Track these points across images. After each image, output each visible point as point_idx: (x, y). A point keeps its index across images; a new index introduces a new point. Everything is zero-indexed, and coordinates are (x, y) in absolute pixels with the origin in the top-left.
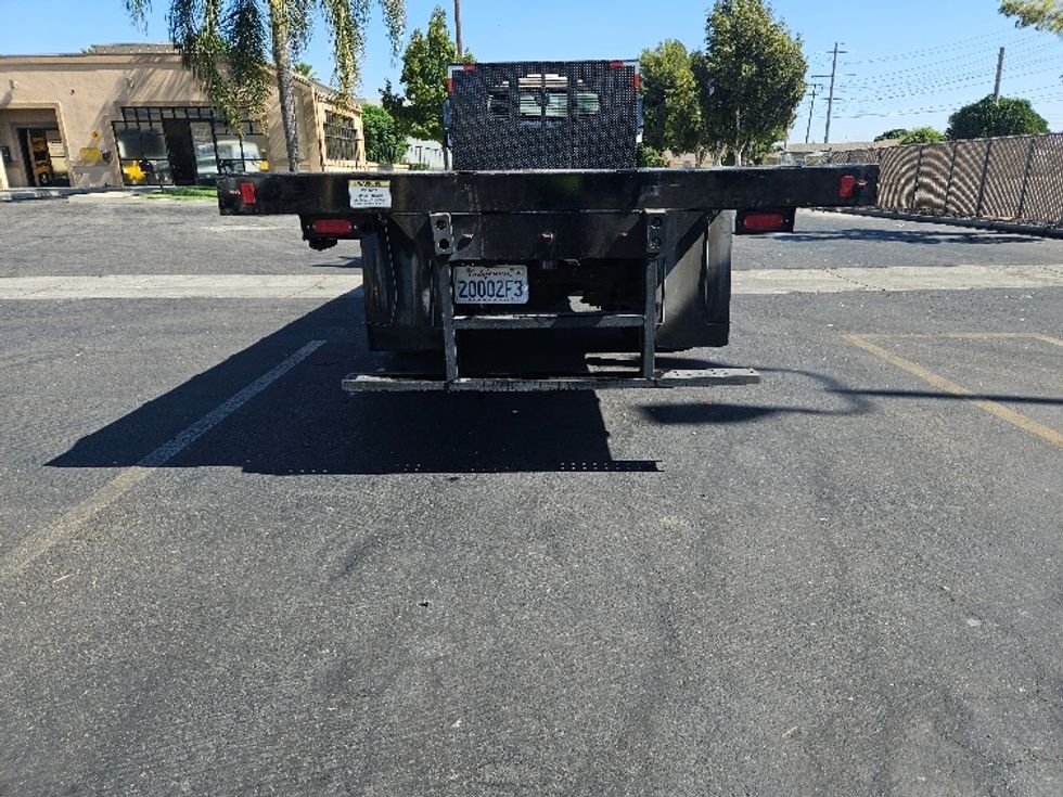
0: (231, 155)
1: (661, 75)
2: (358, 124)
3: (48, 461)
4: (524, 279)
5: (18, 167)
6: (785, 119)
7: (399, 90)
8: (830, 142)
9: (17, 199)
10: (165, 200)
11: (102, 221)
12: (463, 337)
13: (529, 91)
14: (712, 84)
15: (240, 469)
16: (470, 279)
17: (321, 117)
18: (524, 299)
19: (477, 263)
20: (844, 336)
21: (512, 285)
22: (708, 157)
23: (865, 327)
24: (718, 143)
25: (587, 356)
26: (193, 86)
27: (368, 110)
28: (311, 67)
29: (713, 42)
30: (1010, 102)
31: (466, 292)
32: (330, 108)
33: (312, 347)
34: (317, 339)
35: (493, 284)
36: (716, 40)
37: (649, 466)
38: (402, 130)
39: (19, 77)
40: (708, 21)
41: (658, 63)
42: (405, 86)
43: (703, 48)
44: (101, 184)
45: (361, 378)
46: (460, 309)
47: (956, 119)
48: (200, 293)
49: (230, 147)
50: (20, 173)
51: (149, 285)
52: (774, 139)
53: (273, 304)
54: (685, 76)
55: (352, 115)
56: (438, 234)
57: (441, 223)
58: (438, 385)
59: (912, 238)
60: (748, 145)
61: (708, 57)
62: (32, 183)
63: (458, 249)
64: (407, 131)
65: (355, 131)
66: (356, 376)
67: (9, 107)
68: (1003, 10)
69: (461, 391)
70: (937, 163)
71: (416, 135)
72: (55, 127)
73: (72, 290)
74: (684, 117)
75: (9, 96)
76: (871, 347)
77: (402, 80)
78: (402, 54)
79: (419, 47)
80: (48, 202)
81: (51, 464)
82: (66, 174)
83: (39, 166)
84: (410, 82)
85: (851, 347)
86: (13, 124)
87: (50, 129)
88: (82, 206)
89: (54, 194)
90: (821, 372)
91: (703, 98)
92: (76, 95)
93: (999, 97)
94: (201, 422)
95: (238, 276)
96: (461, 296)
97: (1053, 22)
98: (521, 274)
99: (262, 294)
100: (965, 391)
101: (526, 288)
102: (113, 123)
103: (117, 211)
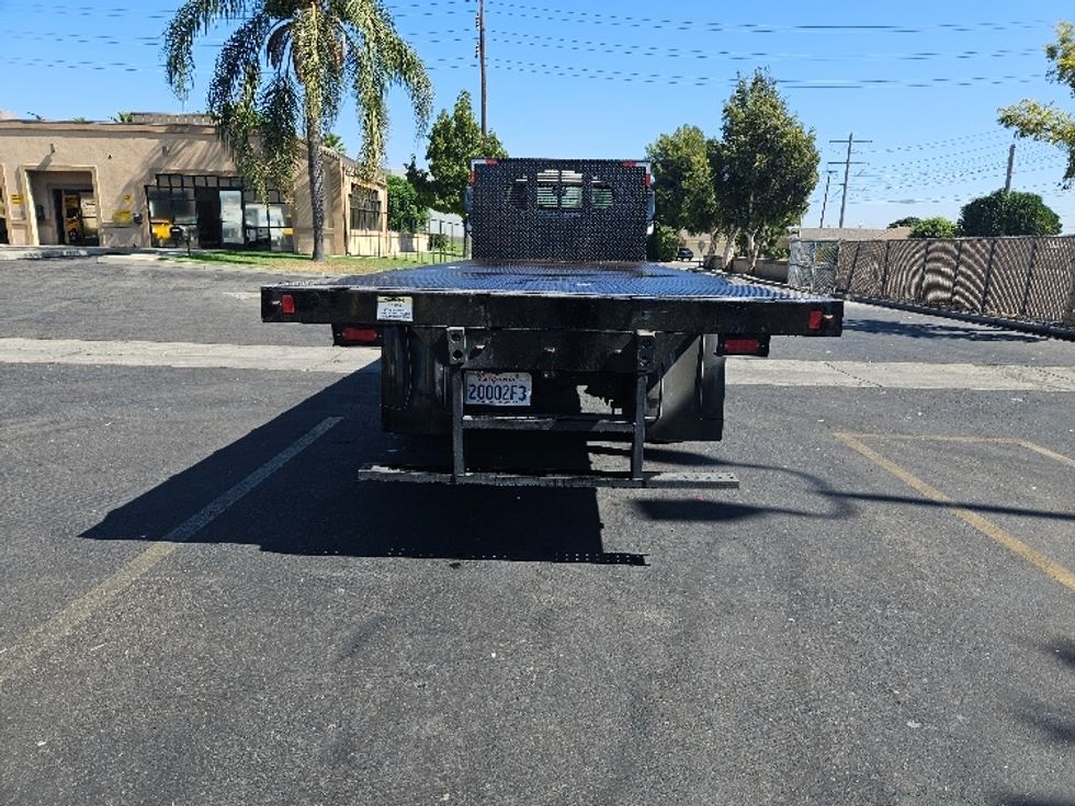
0: (257, 223)
1: (679, 158)
2: (382, 195)
3: (82, 532)
4: (529, 385)
5: (51, 226)
6: (798, 206)
7: (423, 165)
8: (844, 226)
9: (47, 257)
10: (189, 264)
11: (130, 284)
12: (470, 434)
13: (547, 185)
14: (727, 171)
15: (259, 547)
16: (479, 383)
17: (346, 190)
18: (527, 403)
19: (487, 370)
20: (837, 435)
21: (517, 390)
22: (722, 240)
23: (856, 426)
24: (732, 226)
25: (589, 443)
26: (225, 157)
27: (392, 182)
28: (339, 138)
29: (728, 132)
30: (1021, 196)
31: (475, 394)
32: (356, 180)
33: (329, 423)
34: (334, 416)
35: (500, 389)
36: (731, 130)
37: (637, 560)
38: (424, 203)
39: (59, 142)
40: (725, 111)
41: (676, 148)
42: (430, 162)
43: (719, 137)
44: (130, 245)
45: (376, 468)
46: (469, 409)
47: (968, 210)
48: (223, 363)
49: (255, 211)
50: (52, 231)
51: (174, 353)
52: (789, 223)
53: (290, 377)
54: (700, 161)
55: (376, 188)
56: (453, 345)
57: (456, 335)
58: (445, 478)
59: (916, 331)
60: (761, 230)
61: (723, 146)
62: (61, 241)
63: (470, 358)
64: (431, 204)
65: (379, 203)
66: (371, 466)
67: (48, 169)
68: (1002, 120)
69: (467, 484)
70: (945, 256)
71: (438, 208)
72: (89, 191)
73: (99, 355)
74: (700, 202)
75: (48, 159)
76: (862, 448)
77: (427, 158)
78: (429, 131)
79: (446, 125)
80: (77, 262)
81: (86, 535)
82: (96, 232)
83: (70, 223)
84: (435, 159)
85: (841, 446)
86: (49, 184)
87: (86, 191)
88: (110, 267)
89: (83, 253)
90: (809, 471)
91: (718, 183)
92: (113, 161)
93: (1010, 191)
94: (222, 498)
95: (259, 347)
96: (471, 398)
97: (1051, 134)
98: (526, 380)
99: (281, 365)
100: (945, 499)
101: (529, 393)
102: (146, 187)
103: (144, 273)
